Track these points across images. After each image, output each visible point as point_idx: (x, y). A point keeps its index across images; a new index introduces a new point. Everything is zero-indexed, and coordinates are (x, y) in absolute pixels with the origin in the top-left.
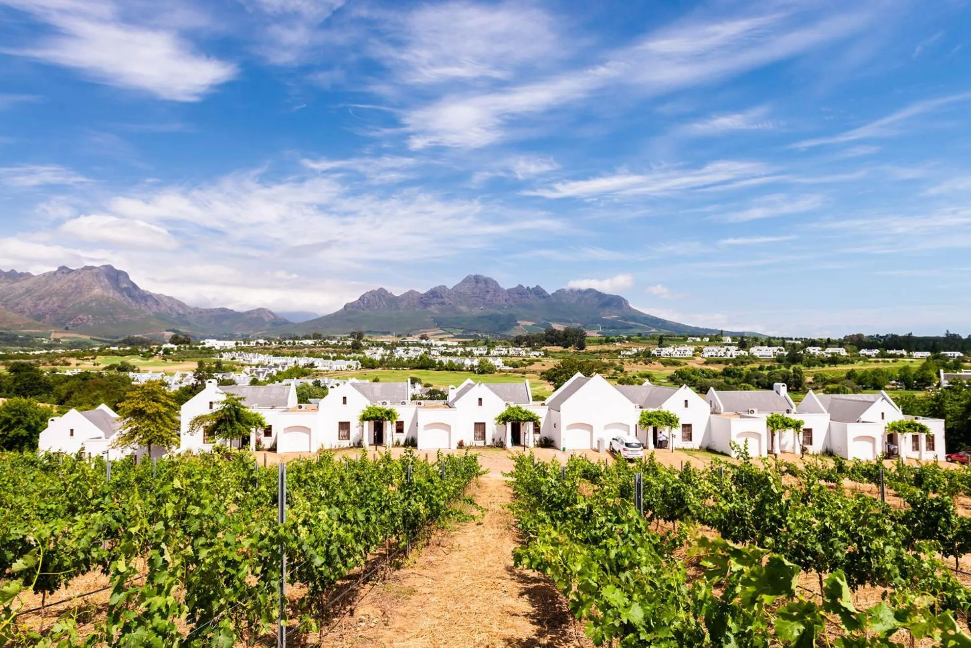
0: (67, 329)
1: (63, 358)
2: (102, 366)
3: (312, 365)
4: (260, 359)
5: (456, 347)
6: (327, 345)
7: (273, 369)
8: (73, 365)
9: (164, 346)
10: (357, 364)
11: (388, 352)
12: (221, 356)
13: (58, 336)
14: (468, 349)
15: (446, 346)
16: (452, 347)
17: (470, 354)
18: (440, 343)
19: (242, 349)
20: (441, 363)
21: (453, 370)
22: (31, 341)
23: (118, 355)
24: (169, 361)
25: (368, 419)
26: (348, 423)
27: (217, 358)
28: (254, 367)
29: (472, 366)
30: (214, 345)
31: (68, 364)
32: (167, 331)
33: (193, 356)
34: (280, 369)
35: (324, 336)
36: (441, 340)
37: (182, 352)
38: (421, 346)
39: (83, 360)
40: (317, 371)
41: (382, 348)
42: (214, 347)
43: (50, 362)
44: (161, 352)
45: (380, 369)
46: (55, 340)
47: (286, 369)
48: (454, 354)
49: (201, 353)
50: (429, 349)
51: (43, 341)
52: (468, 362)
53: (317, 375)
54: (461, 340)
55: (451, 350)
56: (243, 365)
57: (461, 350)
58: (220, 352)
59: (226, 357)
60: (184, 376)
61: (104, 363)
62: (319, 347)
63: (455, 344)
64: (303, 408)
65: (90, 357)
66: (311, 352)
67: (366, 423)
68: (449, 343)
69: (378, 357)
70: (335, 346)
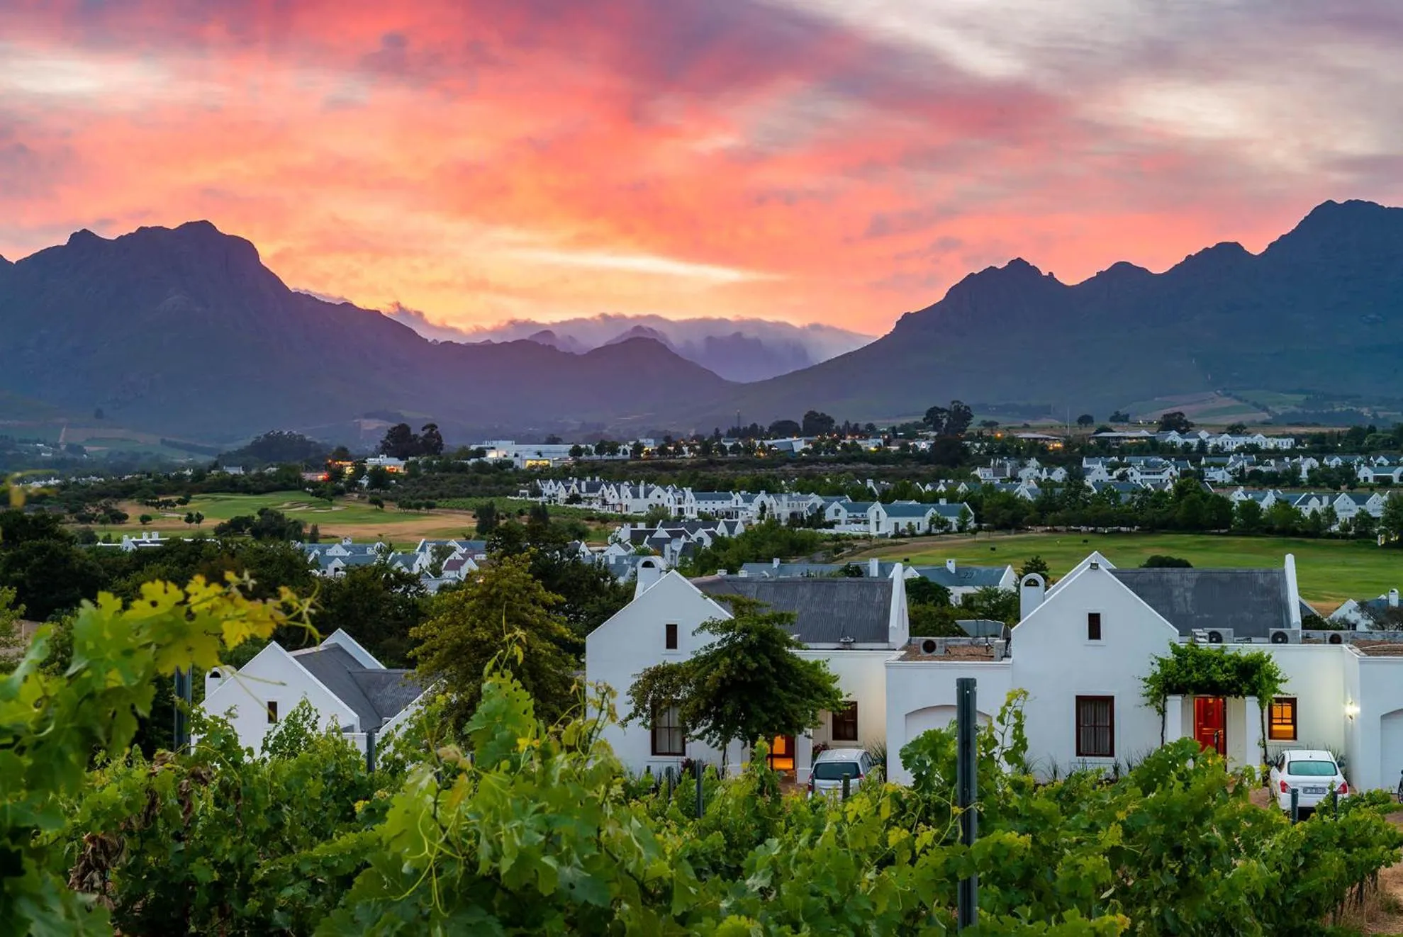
0: (99, 414)
1: (102, 502)
2: (210, 523)
3: (817, 519)
4: (653, 499)
5: (1292, 453)
6: (855, 455)
7: (701, 533)
8: (133, 521)
9: (371, 462)
10: (965, 514)
11: (1059, 474)
12: (537, 493)
13: (78, 437)
14: (1335, 462)
15: (1253, 449)
16: (1277, 454)
17: (1344, 480)
18: (1232, 443)
19: (594, 469)
20: (1250, 509)
21: (1294, 533)
22: (10, 453)
23: (247, 490)
24: (391, 508)
25: (1181, 690)
26: (1108, 701)
27: (523, 497)
28: (641, 526)
29: (1365, 520)
30: (511, 457)
31: (120, 518)
32: (368, 416)
33: (458, 494)
34: (721, 530)
35: (839, 423)
36: (1235, 430)
37: (424, 481)
38: (1168, 451)
39: (158, 505)
40: (836, 538)
41: (1034, 462)
42: (510, 464)
43: (72, 512)
44: (365, 482)
45: (1037, 532)
46: (72, 448)
47: (740, 529)
48: (1290, 480)
49: (475, 482)
50: (1196, 461)
51: (39, 451)
52: (1345, 507)
53: (837, 550)
54: (1302, 430)
55: (1272, 466)
56: (604, 519)
57: (1307, 464)
58: (534, 476)
59: (555, 492)
60: (442, 552)
61: (212, 515)
62: (829, 462)
63: (1286, 444)
64: (939, 651)
65: (174, 498)
66: (809, 476)
67: (1175, 704)
68: (1260, 439)
69: (1025, 490)
70: (880, 458)
